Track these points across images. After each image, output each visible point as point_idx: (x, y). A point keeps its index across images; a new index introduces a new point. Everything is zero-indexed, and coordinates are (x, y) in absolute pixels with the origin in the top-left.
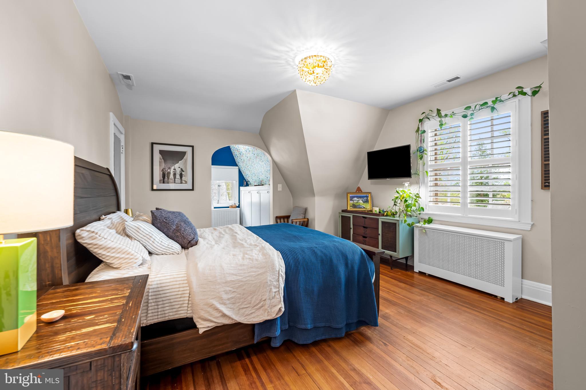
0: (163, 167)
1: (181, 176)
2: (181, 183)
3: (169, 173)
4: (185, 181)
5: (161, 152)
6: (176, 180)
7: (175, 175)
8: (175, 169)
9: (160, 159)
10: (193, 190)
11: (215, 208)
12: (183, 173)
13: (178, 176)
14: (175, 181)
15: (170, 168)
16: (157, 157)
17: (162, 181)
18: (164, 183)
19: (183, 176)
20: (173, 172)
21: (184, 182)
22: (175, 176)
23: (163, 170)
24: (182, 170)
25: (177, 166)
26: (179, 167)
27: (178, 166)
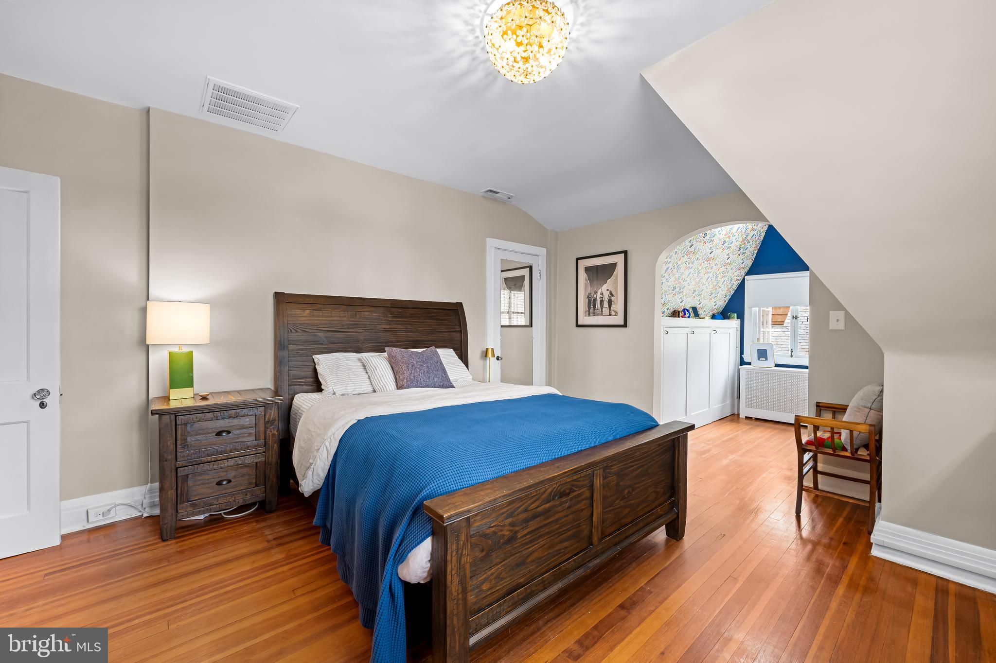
0: (589, 292)
1: (610, 302)
2: (610, 315)
3: (595, 300)
4: (615, 311)
5: (587, 269)
6: (604, 310)
7: (602, 302)
8: (602, 294)
9: (586, 280)
10: (625, 325)
11: (777, 365)
12: (613, 298)
13: (606, 304)
14: (602, 311)
15: (596, 292)
16: (582, 275)
17: (587, 313)
18: (589, 315)
19: (613, 303)
20: (600, 297)
21: (613, 313)
22: (602, 304)
23: (588, 297)
24: (611, 293)
25: (604, 288)
26: (608, 290)
27: (604, 290)
